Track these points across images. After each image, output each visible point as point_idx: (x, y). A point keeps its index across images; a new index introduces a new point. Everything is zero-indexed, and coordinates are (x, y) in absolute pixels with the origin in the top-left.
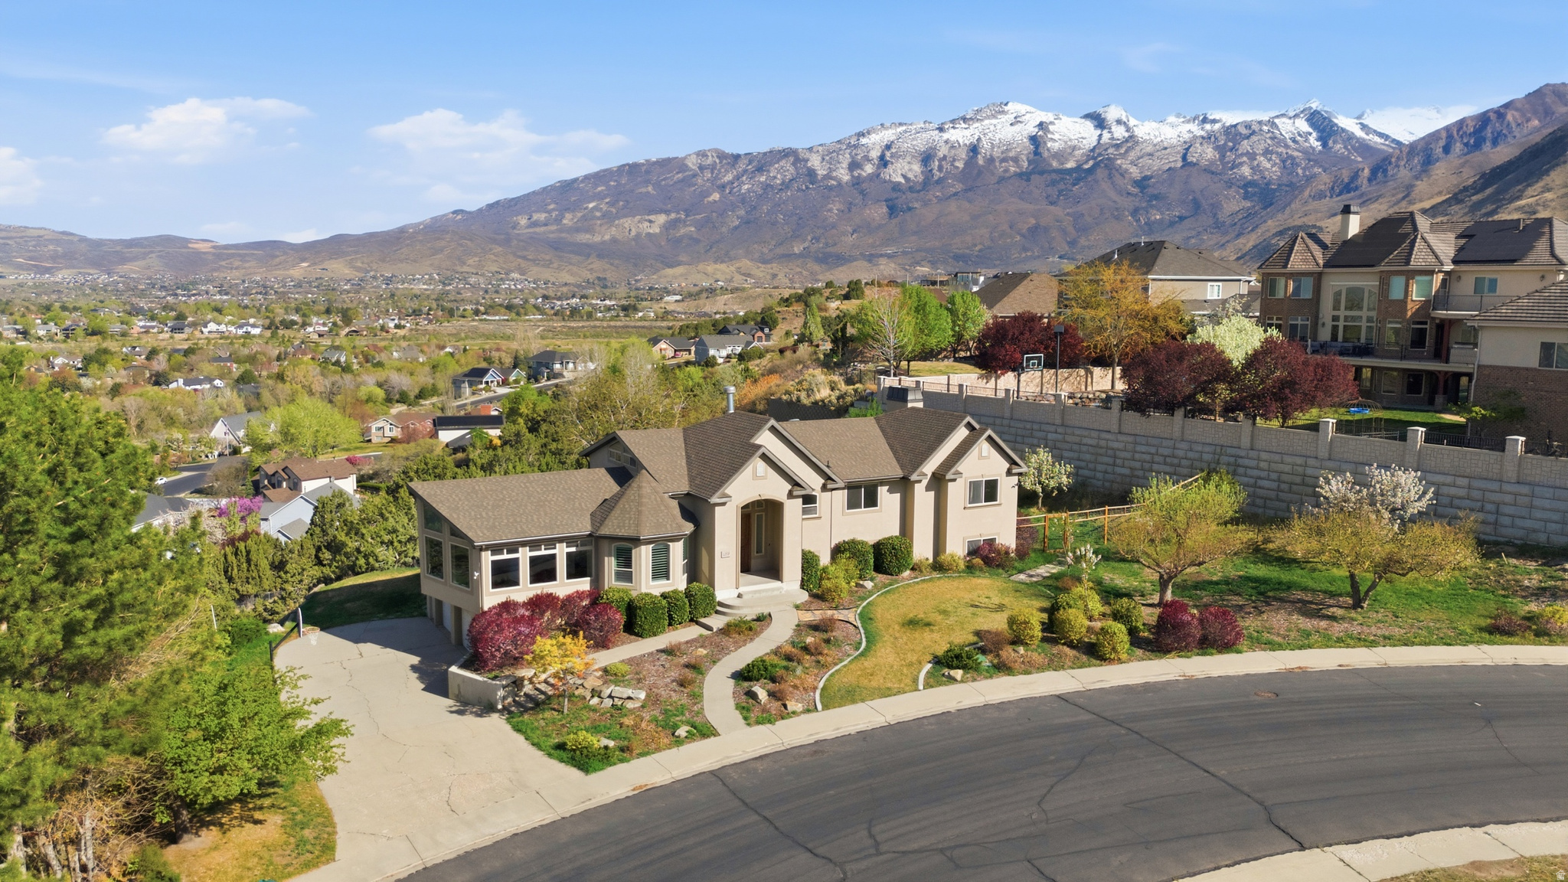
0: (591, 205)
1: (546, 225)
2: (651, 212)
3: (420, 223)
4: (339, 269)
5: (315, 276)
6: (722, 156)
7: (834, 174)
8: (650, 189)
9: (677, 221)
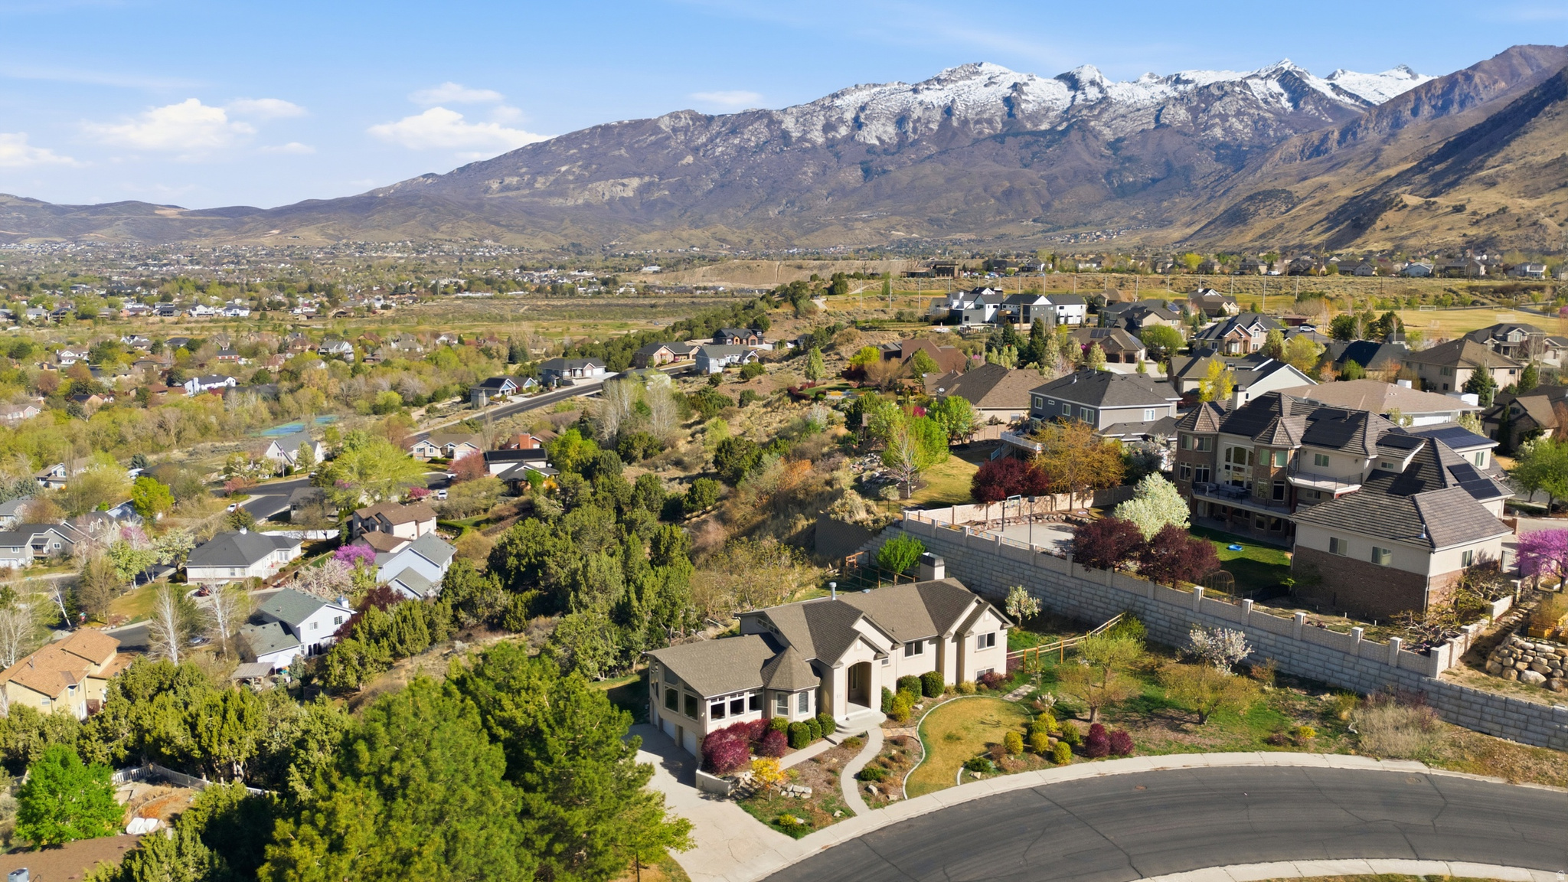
0: (563, 169)
1: (518, 189)
2: (625, 175)
3: (390, 188)
4: (311, 237)
5: (286, 244)
6: (695, 117)
7: (809, 136)
8: (623, 151)
9: (650, 184)
